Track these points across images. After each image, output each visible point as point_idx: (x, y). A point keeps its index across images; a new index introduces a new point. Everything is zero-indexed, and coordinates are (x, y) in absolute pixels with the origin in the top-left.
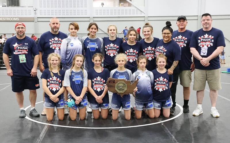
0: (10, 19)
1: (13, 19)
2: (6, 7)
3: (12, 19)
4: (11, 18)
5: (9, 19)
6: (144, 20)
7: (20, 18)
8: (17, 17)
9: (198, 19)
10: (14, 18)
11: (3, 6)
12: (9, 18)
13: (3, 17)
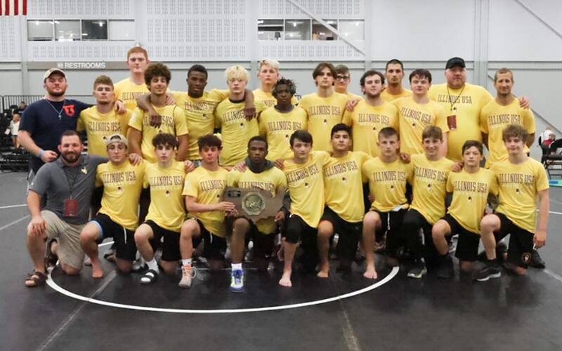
0: (88, 65)
1: (93, 65)
2: (81, 41)
3: (90, 65)
4: (91, 62)
5: (85, 66)
6: (363, 67)
7: (107, 63)
8: (101, 60)
9: (473, 69)
10: (95, 62)
11: (74, 40)
12: (86, 62)
13: (74, 62)
